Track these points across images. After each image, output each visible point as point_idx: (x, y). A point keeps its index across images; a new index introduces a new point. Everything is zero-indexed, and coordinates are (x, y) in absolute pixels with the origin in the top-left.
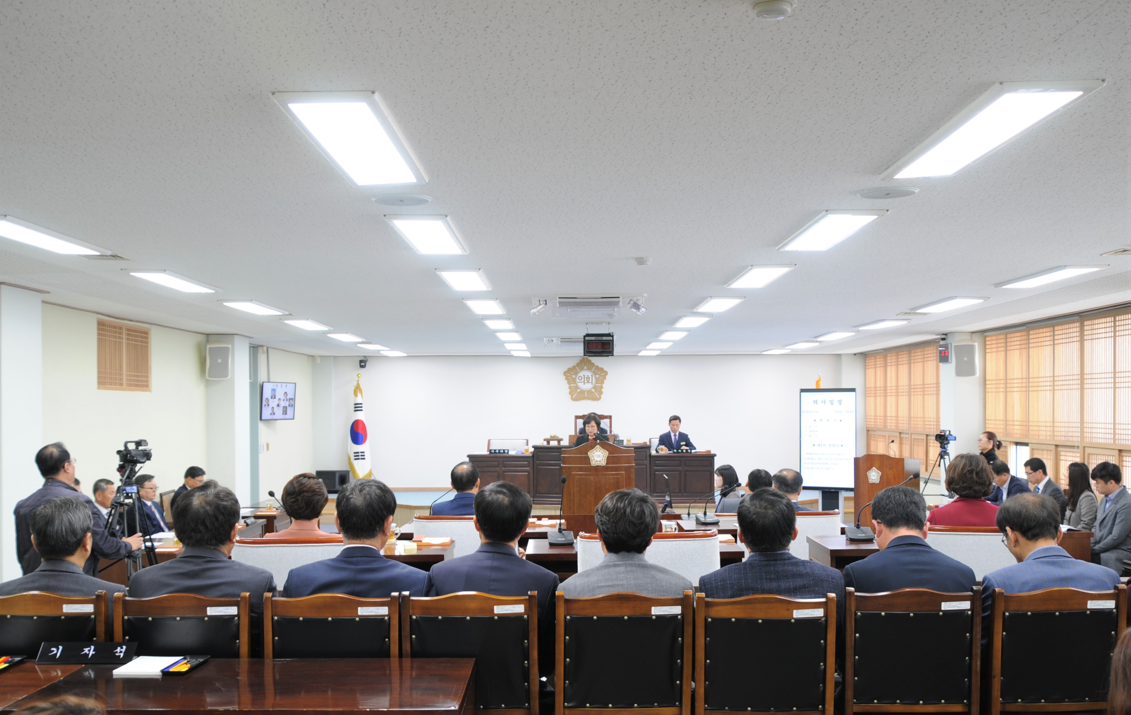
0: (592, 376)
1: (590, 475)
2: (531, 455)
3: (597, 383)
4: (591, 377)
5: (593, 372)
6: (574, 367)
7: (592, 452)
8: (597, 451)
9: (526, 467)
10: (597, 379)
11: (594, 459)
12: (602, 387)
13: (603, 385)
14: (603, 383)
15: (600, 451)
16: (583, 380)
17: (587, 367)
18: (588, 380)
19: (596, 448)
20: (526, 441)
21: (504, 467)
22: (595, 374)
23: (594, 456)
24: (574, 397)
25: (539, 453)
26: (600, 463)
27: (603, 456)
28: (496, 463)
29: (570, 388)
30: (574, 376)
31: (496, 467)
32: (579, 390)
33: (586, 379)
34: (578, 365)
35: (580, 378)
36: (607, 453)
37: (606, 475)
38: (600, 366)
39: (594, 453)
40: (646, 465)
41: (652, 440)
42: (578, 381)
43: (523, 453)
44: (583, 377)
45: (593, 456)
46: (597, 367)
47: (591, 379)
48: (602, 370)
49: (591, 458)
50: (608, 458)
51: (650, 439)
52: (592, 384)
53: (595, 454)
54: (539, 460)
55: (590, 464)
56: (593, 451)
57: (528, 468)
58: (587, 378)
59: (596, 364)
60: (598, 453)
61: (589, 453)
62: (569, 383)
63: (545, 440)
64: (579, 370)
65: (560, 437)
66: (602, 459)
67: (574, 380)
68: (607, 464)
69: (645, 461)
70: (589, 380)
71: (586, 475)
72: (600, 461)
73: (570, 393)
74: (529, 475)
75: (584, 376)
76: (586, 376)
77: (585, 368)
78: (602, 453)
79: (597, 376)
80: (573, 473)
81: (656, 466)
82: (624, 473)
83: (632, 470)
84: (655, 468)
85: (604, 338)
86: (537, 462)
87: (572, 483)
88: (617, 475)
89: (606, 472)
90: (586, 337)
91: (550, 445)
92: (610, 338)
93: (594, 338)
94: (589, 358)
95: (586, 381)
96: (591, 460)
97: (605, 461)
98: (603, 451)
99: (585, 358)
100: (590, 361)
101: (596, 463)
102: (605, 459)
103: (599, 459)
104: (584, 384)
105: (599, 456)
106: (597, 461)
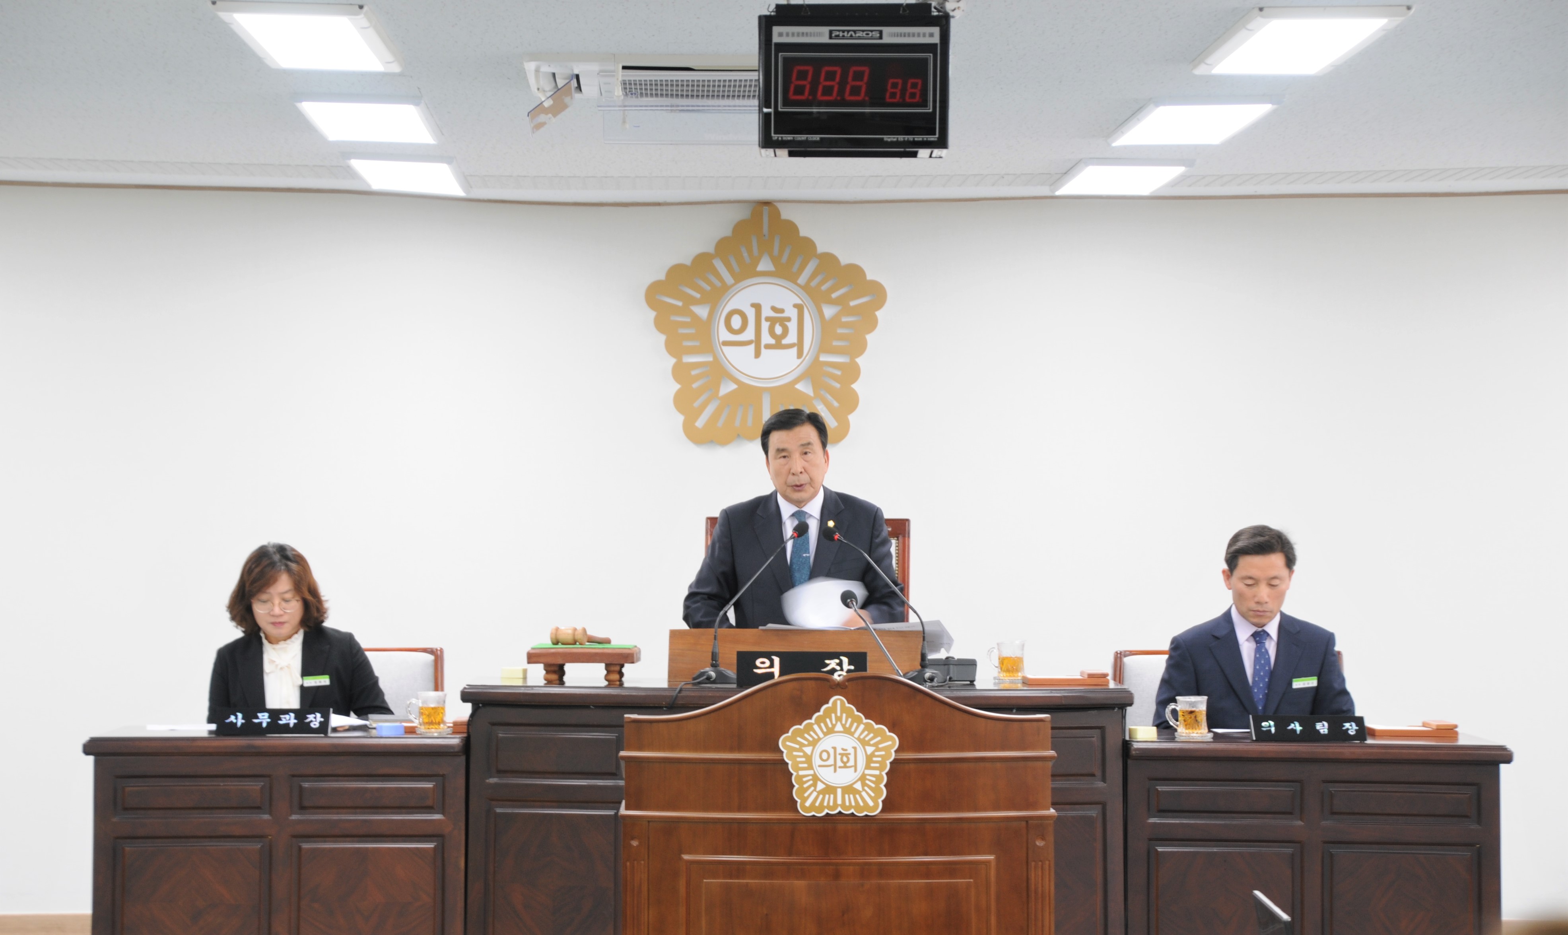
0: (799, 308)
1: (788, 871)
2: (455, 741)
3: (824, 347)
4: (793, 313)
5: (806, 288)
6: (702, 262)
7: (800, 733)
8: (830, 731)
9: (429, 809)
10: (826, 328)
11: (816, 779)
12: (852, 372)
13: (859, 360)
14: (860, 347)
15: (847, 731)
16: (749, 334)
17: (775, 260)
18: (778, 330)
19: (828, 714)
20: (431, 658)
21: (303, 808)
22: (818, 297)
23: (817, 761)
24: (700, 423)
25: (502, 734)
26: (850, 800)
27: (869, 759)
28: (255, 786)
29: (680, 372)
30: (702, 312)
31: (258, 808)
32: (727, 388)
33: (765, 326)
34: (724, 247)
35: (736, 322)
36: (893, 741)
37: (883, 871)
38: (845, 259)
39: (814, 743)
40: (1104, 805)
41: (1126, 660)
42: (724, 335)
43: (411, 731)
44: (751, 314)
45: (809, 759)
46: (829, 260)
47: (793, 326)
48: (854, 273)
49: (799, 773)
50: (897, 769)
51: (1119, 658)
52: (800, 354)
53: (821, 746)
54: (500, 772)
55: (792, 805)
56: (809, 728)
57: (438, 817)
58: (772, 321)
59: (822, 247)
60: (841, 742)
61: (785, 743)
62: (674, 347)
63: (532, 658)
64: (728, 279)
65: (619, 641)
66: (863, 779)
67: (705, 329)
68: (888, 805)
69: (1101, 784)
70: (786, 331)
71: (768, 871)
72: (848, 789)
73: (682, 402)
74: (441, 852)
75: (757, 307)
76: (766, 312)
77: (765, 265)
78: (864, 743)
79: (829, 311)
80: (686, 857)
81: (1163, 812)
82: (992, 857)
83: (1040, 843)
84: (1152, 820)
85: (886, 30)
86: (493, 781)
87: (682, 910)
88: (951, 869)
89: (881, 853)
90: (776, 30)
91: (561, 683)
92: (929, 35)
93: (825, 30)
94: (787, 213)
95: (766, 339)
96: (800, 778)
97: (876, 790)
98: (868, 728)
99: (766, 209)
100: (791, 227)
101: (829, 800)
102: (879, 778)
103: (843, 777)
104: (758, 354)
105: (844, 760)
106: (830, 790)
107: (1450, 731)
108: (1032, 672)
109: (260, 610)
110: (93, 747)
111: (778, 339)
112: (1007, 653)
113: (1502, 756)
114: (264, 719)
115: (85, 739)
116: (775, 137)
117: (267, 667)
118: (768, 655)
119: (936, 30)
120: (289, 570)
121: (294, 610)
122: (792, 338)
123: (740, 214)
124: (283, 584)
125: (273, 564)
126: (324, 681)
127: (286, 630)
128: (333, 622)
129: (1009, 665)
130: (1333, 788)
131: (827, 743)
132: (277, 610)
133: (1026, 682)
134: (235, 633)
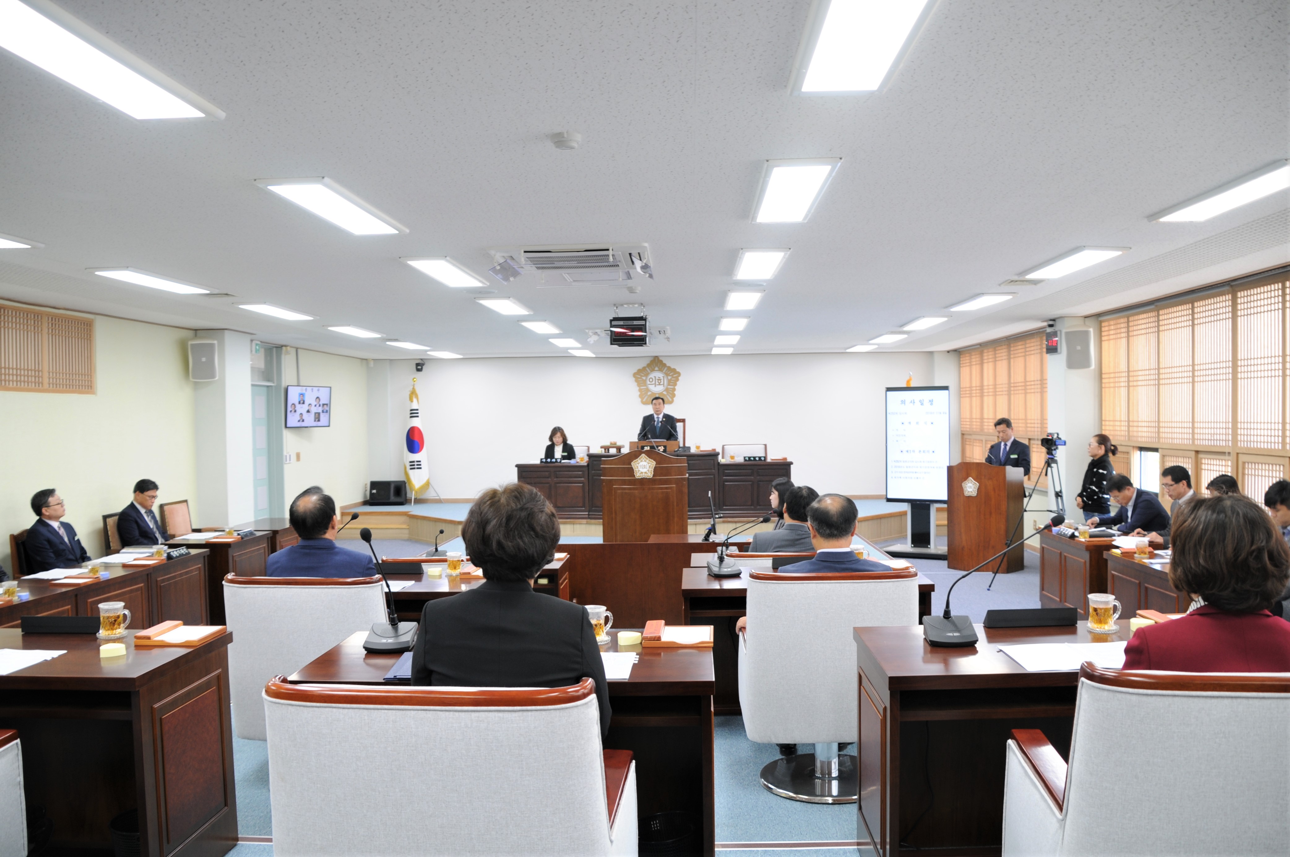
0: (663, 377)
1: (634, 489)
2: (586, 464)
3: (669, 385)
4: (662, 378)
5: (665, 373)
6: (644, 368)
7: (635, 462)
8: (642, 461)
9: (581, 478)
10: (669, 381)
11: (639, 471)
12: (674, 390)
13: (676, 387)
14: (675, 385)
15: (645, 461)
16: (654, 382)
17: (659, 368)
18: (659, 381)
19: (641, 458)
20: (587, 448)
21: (557, 477)
22: (667, 375)
23: (639, 467)
24: (644, 400)
25: (595, 463)
26: (646, 475)
27: (650, 466)
28: (547, 473)
29: (640, 390)
30: (644, 378)
31: (548, 478)
32: (649, 393)
33: (657, 381)
34: (649, 365)
35: (651, 380)
36: (654, 463)
37: (653, 489)
38: (672, 367)
39: (638, 464)
40: (714, 475)
41: (725, 446)
42: (649, 383)
43: (577, 462)
44: (654, 378)
45: (637, 467)
46: (669, 367)
47: (662, 381)
48: (674, 370)
49: (635, 469)
50: (656, 469)
51: (723, 446)
52: (664, 386)
53: (640, 464)
54: (595, 470)
55: (634, 476)
56: (637, 461)
57: (583, 479)
58: (658, 380)
59: (668, 365)
60: (644, 463)
61: (632, 463)
62: (639, 385)
63: (602, 447)
64: (649, 371)
65: (619, 444)
66: (648, 470)
67: (645, 381)
68: (654, 476)
69: (714, 471)
70: (661, 382)
71: (630, 489)
72: (646, 473)
73: (641, 396)
74: (583, 487)
75: (655, 377)
76: (657, 378)
77: (656, 369)
78: (648, 463)
79: (669, 378)
80: (614, 486)
81: (726, 476)
82: (674, 486)
83: (684, 483)
84: (724, 478)
85: (634, 322)
86: (593, 472)
87: (613, 497)
88: (666, 488)
89: (652, 485)
90: (613, 322)
91: (608, 452)
92: (642, 322)
93: (622, 322)
94: (661, 358)
95: (657, 383)
96: (636, 471)
97: (651, 473)
98: (649, 460)
99: (656, 358)
100: (662, 361)
101: (642, 475)
102: (652, 470)
103: (644, 470)
104: (655, 386)
105: (644, 467)
106: (642, 473)
107: (786, 459)
108: (702, 449)
109: (554, 439)
110: (517, 466)
111: (659, 383)
112: (697, 445)
113: (791, 463)
114: (554, 460)
115: (516, 464)
116: (613, 343)
117: (555, 450)
118: (647, 446)
119: (644, 321)
120: (560, 432)
121: (561, 440)
122: (662, 383)
123: (652, 359)
124: (559, 434)
125: (557, 430)
126: (566, 454)
127: (559, 443)
128: (569, 442)
129: (698, 447)
130: (759, 471)
131: (641, 464)
132: (557, 440)
133: (701, 451)
134: (549, 443)
